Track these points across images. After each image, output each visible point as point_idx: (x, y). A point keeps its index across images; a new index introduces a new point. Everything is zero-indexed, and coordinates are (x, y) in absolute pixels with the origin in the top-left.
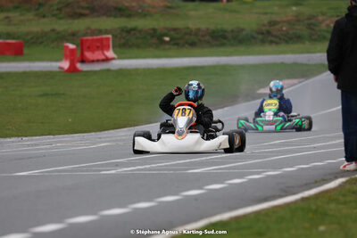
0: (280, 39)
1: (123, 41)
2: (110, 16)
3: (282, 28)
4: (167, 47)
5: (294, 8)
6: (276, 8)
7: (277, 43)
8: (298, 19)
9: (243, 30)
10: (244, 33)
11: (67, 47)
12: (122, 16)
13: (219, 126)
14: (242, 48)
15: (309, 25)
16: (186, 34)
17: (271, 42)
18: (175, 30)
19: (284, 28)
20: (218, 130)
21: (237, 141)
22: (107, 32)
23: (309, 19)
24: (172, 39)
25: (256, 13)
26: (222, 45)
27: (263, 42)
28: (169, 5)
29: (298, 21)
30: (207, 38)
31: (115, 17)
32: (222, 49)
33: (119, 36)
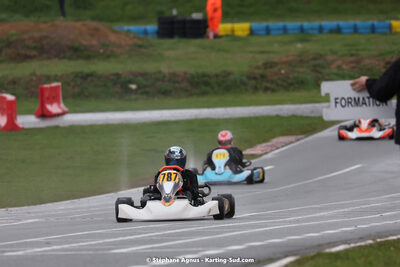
0: (278, 85)
1: (77, 90)
2: (64, 58)
3: (280, 70)
4: (133, 97)
5: (299, 46)
6: (276, 45)
7: (273, 91)
8: (301, 60)
9: (229, 74)
10: (232, 77)
11: (4, 98)
12: (78, 57)
13: (206, 190)
14: (229, 97)
15: (315, 66)
16: (158, 80)
17: (266, 89)
18: (144, 75)
19: (283, 71)
20: (205, 195)
21: (227, 207)
22: (56, 78)
23: (314, 59)
24: (139, 87)
25: (251, 52)
26: (204, 93)
27: (256, 89)
28: (140, 43)
29: (301, 61)
30: (184, 85)
31: (70, 59)
32: (204, 99)
33: (72, 84)
